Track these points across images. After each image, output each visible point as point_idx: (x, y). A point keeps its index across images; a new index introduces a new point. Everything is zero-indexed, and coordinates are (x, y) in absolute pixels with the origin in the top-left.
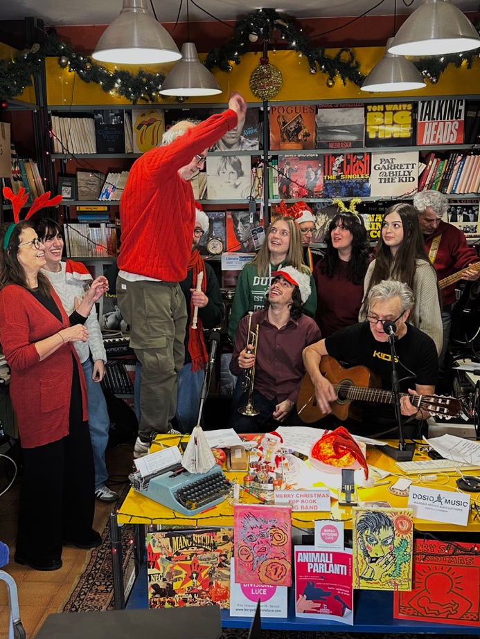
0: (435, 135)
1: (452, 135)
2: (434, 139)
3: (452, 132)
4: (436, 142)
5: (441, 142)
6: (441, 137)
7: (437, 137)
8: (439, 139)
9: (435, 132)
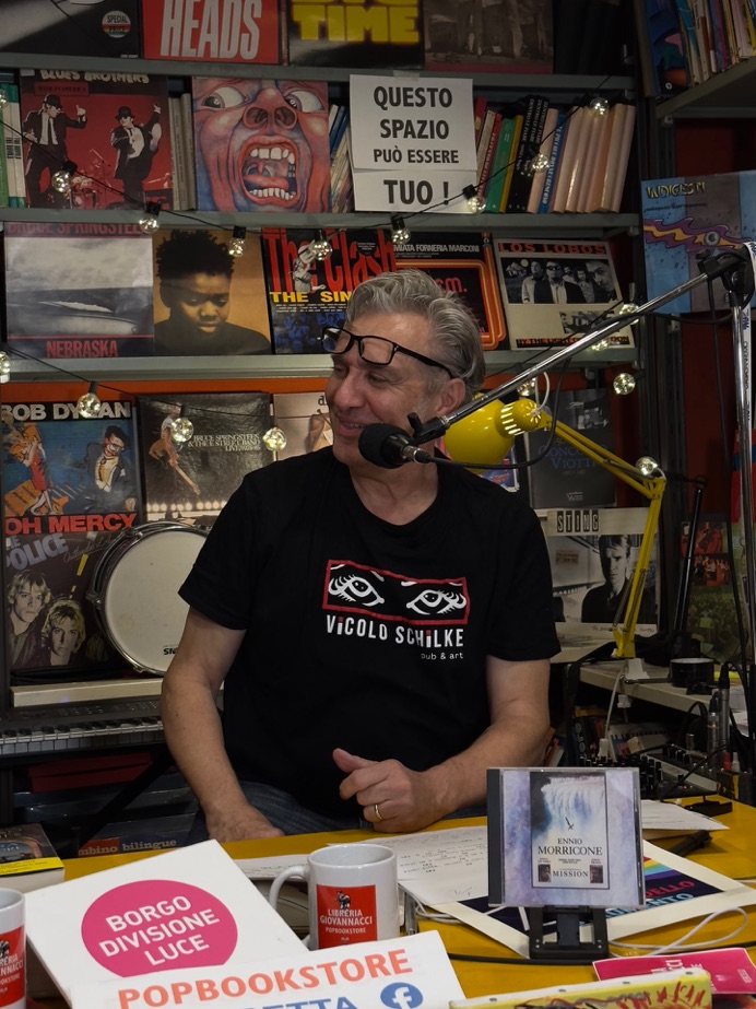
0: (196, 33)
1: (245, 36)
2: (195, 43)
3: (244, 29)
4: (201, 54)
5: (214, 54)
6: (213, 39)
7: (204, 38)
8: (208, 45)
9: (195, 24)
